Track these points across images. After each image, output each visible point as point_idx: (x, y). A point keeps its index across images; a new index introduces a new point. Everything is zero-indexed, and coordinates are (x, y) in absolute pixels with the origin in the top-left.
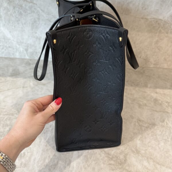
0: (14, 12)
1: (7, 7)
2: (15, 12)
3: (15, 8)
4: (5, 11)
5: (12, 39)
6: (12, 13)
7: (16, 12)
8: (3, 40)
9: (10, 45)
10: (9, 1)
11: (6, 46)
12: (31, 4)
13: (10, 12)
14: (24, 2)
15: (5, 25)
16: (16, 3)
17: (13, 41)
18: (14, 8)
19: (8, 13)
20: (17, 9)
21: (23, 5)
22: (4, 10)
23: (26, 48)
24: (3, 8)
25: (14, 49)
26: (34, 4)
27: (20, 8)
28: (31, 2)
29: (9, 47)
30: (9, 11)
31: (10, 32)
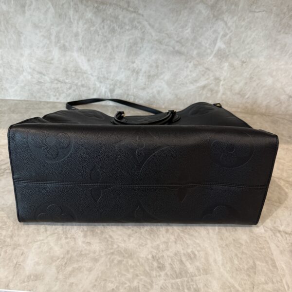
0: (101, 27)
1: (91, 20)
2: (103, 27)
3: (105, 21)
4: (86, 26)
5: (89, 73)
6: (98, 29)
7: (106, 27)
8: (74, 74)
9: (83, 83)
10: (96, 10)
11: (76, 85)
12: (133, 15)
13: (95, 28)
14: (122, 11)
15: (81, 48)
16: (109, 13)
17: (90, 76)
18: (103, 21)
19: (92, 29)
20: (109, 22)
21: (120, 17)
22: (85, 23)
23: (112, 87)
24: (84, 21)
25: (90, 89)
26: (140, 14)
27: (114, 21)
28: (135, 12)
29: (83, 86)
30: (94, 25)
31: (89, 60)
